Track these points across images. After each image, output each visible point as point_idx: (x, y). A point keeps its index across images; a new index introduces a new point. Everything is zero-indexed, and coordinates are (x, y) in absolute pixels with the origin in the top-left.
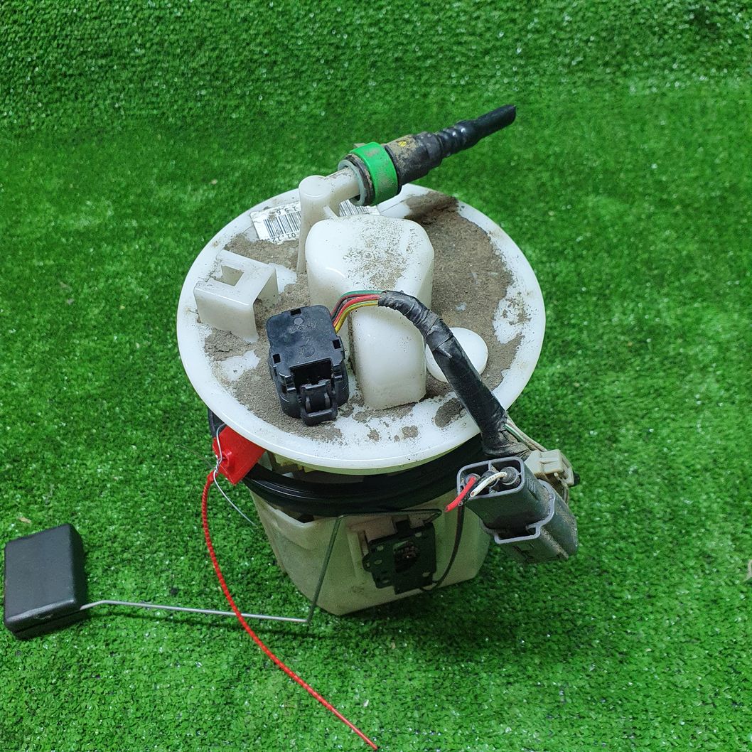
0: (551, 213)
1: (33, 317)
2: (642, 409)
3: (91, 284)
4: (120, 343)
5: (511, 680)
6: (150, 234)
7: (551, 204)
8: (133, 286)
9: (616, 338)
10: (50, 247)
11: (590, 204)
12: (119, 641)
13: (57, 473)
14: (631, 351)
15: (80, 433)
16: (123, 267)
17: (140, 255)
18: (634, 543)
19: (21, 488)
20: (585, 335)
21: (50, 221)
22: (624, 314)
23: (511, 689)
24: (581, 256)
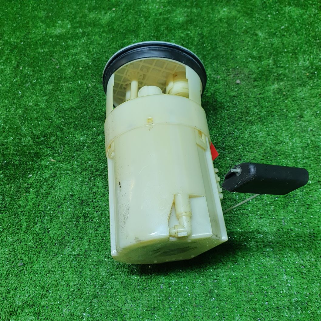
0: (269, 16)
1: (43, 74)
2: (313, 103)
3: (65, 59)
4: (82, 84)
5: (262, 216)
6: (88, 35)
7: (269, 11)
8: (84, 59)
9: (301, 72)
10: (45, 43)
11: (287, 11)
12: (99, 207)
13: (63, 141)
14: (308, 78)
15: (71, 123)
16: (78, 51)
17: (85, 45)
18: (311, 160)
19: (49, 147)
20: (287, 71)
21: (43, 31)
22: (305, 61)
23: (262, 220)
24: (284, 35)
